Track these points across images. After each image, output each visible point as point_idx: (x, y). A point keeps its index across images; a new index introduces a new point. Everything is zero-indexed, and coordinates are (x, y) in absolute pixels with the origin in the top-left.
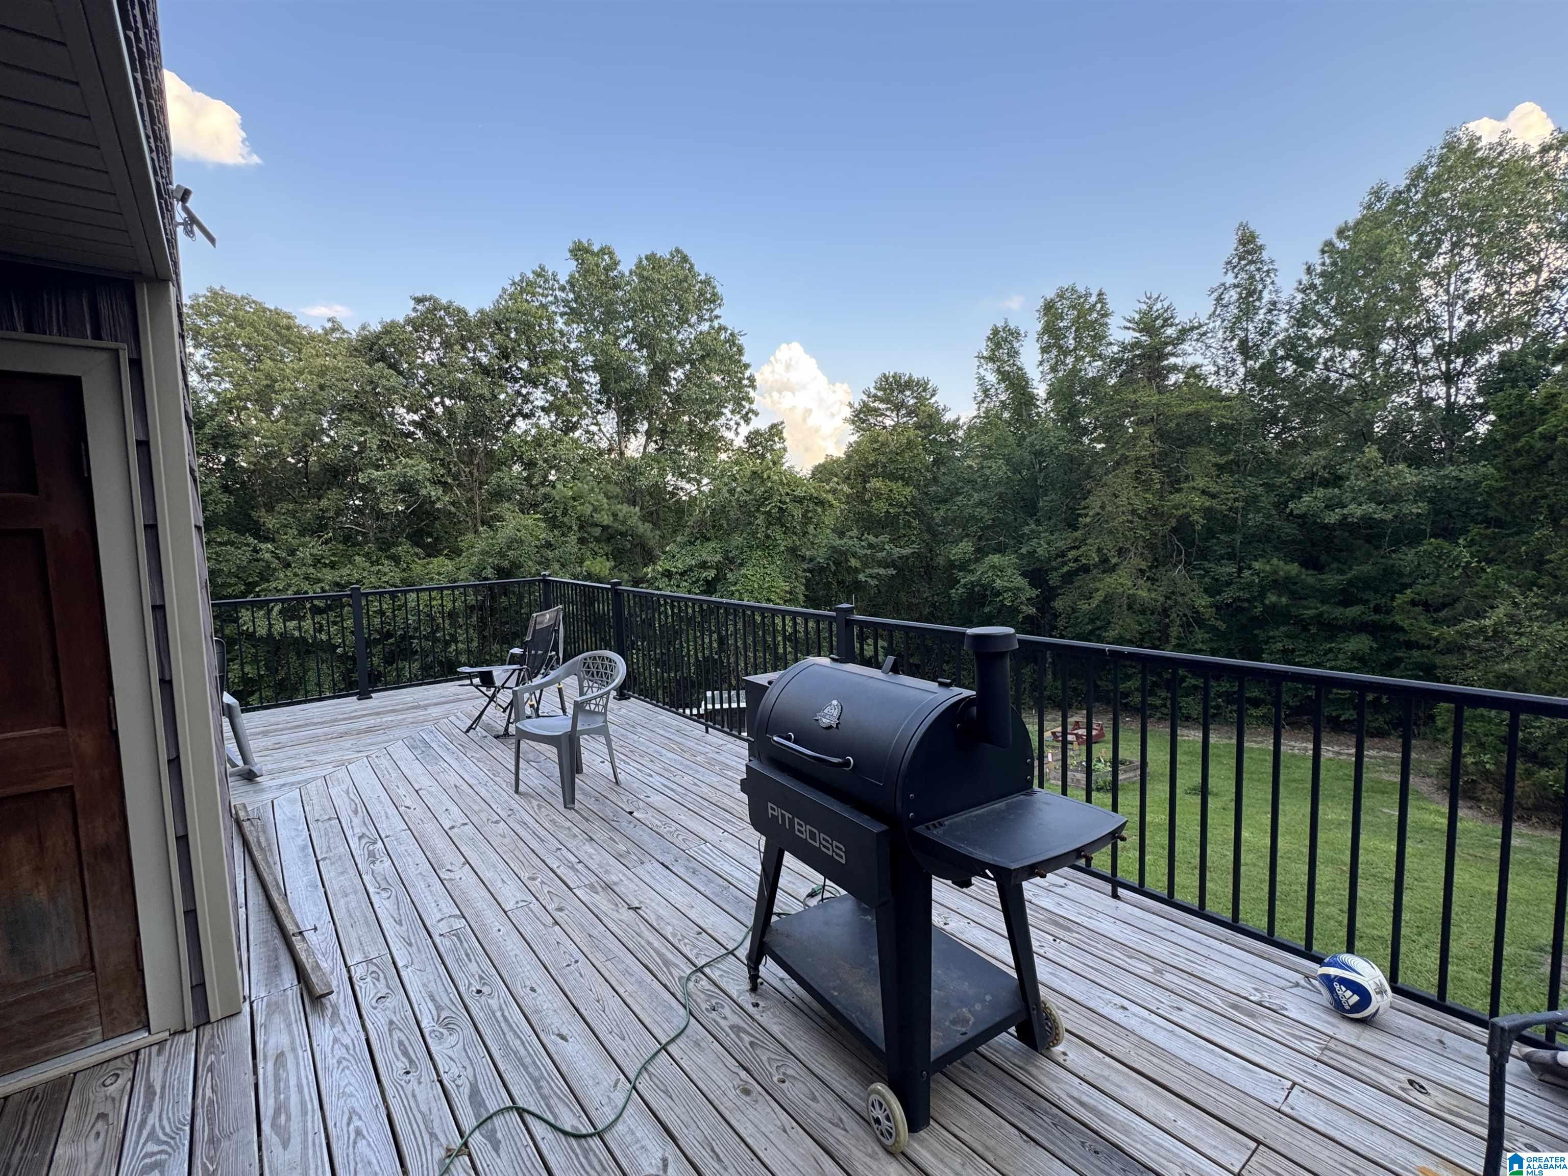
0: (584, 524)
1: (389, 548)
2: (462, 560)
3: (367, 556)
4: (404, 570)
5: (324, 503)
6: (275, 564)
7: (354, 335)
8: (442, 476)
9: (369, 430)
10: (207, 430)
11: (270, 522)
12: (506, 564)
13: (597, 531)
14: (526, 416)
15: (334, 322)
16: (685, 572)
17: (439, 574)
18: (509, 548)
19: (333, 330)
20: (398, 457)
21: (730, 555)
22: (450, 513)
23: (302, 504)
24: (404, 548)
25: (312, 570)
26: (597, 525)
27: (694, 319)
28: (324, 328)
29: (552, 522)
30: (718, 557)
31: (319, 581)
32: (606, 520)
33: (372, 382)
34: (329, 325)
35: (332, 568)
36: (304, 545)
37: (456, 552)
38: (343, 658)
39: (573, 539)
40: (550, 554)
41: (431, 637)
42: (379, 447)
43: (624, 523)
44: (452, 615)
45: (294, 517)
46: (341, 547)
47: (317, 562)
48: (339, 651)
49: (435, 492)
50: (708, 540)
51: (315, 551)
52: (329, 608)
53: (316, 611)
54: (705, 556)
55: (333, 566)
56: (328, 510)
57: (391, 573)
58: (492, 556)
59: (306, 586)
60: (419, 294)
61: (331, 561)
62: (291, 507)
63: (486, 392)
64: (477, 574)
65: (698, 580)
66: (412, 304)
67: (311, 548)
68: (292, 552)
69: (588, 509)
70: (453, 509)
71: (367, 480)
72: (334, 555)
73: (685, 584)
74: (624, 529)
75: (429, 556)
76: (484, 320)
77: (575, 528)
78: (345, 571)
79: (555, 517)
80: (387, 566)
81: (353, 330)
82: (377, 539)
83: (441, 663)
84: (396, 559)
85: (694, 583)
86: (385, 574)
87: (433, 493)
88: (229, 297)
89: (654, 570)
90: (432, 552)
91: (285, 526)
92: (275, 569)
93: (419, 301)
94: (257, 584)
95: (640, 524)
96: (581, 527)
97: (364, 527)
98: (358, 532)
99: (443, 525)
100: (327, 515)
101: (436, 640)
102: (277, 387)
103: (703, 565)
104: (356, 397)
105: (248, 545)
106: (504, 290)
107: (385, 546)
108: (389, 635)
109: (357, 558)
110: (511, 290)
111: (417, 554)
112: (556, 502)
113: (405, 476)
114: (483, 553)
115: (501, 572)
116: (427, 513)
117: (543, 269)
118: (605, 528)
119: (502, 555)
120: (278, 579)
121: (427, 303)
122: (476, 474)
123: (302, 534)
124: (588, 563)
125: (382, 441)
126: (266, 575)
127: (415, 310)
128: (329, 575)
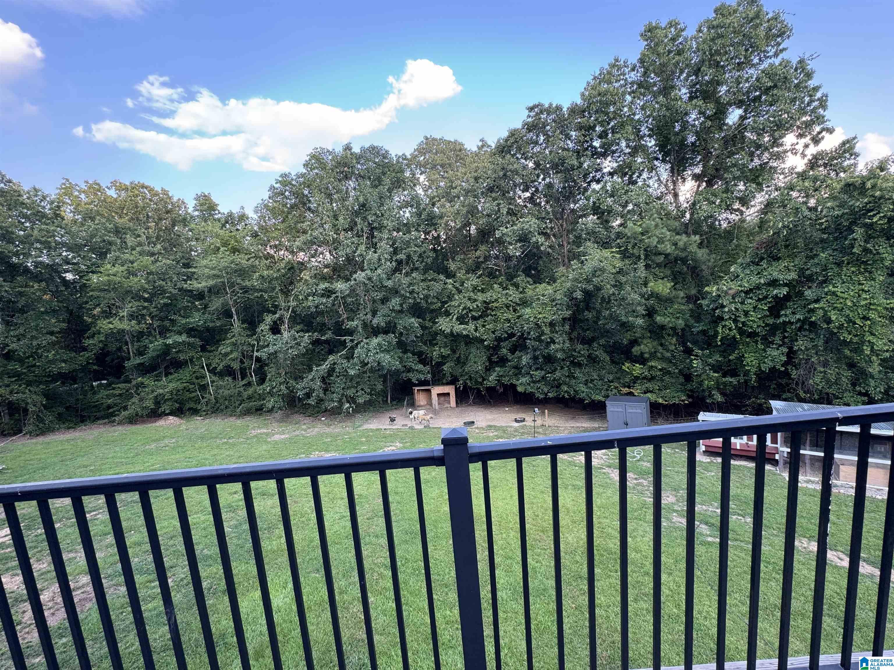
0: (649, 253)
1: (513, 279)
2: (557, 285)
3: (500, 284)
4: (521, 293)
5: (478, 253)
6: (454, 291)
7: (493, 146)
8: (544, 229)
9: (502, 202)
10: (423, 217)
11: (452, 266)
12: (591, 287)
13: (661, 258)
14: (598, 182)
15: (483, 141)
16: (751, 290)
17: (543, 295)
18: (594, 275)
19: (483, 146)
20: (518, 219)
21: (808, 272)
22: (549, 253)
23: (467, 255)
24: (521, 279)
25: (472, 294)
26: (660, 254)
27: (756, 60)
28: (478, 146)
29: (625, 254)
30: (793, 275)
31: (475, 300)
32: (669, 248)
33: (503, 169)
34: (480, 144)
35: (482, 292)
36: (468, 279)
37: (553, 280)
38: (488, 348)
39: (641, 265)
40: (623, 279)
41: (538, 339)
42: (508, 213)
43: (684, 249)
44: (552, 324)
45: (464, 263)
46: (487, 279)
47: (475, 289)
48: (486, 343)
49: (541, 239)
50: (778, 259)
51: (474, 283)
52: (481, 317)
53: (474, 318)
54: (776, 275)
55: (483, 291)
56: (479, 257)
57: (514, 295)
58: (580, 282)
59: (469, 304)
60: (531, 105)
61: (482, 288)
62: (462, 257)
63: (575, 163)
64: (570, 294)
65: (766, 297)
66: (527, 112)
67: (473, 281)
68: (462, 285)
69: (654, 241)
70: (550, 250)
71: (500, 234)
72: (483, 284)
73: (750, 301)
74: (683, 255)
75: (535, 282)
76: (574, 110)
77: (642, 257)
78: (489, 294)
79: (626, 249)
80: (512, 291)
81: (492, 142)
82: (506, 273)
83: (544, 356)
84: (517, 286)
85: (759, 300)
86: (511, 295)
87: (540, 240)
88: (434, 140)
89: (718, 290)
90: (537, 280)
91: (459, 268)
92: (454, 294)
93: (531, 109)
94: (446, 302)
95: (698, 250)
96: (647, 256)
97: (499, 266)
98: (496, 270)
99: (544, 262)
100: (480, 260)
101: (541, 341)
102: (454, 186)
103: (774, 283)
104: (494, 181)
105: (441, 280)
106: (588, 83)
107: (510, 277)
108: (512, 335)
109: (495, 285)
110: (592, 82)
111: (528, 282)
112: (628, 238)
113: (522, 229)
114: (576, 280)
115: (587, 294)
116: (534, 255)
117: (617, 60)
118: (667, 255)
119: (588, 281)
120: (455, 300)
121: (536, 110)
122: (565, 226)
123: (467, 272)
124: (651, 284)
125: (509, 209)
126: (450, 297)
127: (529, 116)
128: (481, 297)
